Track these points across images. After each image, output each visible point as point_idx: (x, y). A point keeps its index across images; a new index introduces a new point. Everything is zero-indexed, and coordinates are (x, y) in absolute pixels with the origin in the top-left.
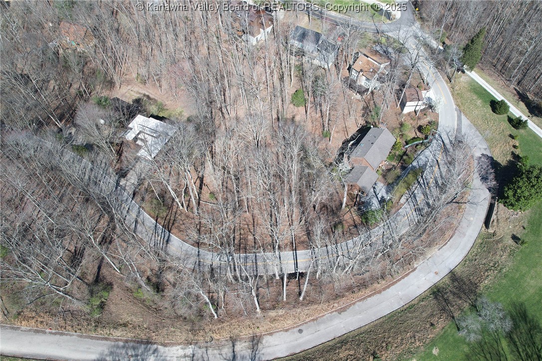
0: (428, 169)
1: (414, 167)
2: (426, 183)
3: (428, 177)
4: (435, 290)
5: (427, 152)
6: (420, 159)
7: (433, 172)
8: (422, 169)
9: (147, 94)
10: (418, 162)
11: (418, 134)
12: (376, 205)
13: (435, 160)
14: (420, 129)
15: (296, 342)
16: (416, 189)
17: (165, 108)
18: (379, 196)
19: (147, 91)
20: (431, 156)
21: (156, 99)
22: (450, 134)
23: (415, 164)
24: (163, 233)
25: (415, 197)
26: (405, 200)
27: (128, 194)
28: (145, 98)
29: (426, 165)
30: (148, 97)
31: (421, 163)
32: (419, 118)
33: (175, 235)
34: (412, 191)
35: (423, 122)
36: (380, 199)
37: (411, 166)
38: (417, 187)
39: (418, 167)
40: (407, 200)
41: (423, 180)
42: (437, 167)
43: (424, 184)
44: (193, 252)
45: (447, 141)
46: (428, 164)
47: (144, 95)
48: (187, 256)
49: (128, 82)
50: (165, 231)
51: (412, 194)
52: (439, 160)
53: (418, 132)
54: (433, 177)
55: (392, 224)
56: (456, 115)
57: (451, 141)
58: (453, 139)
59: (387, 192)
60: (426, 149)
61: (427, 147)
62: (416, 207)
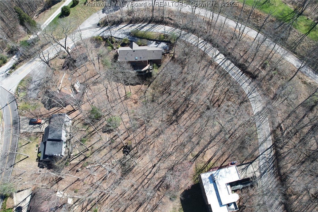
1: (129, 38)
2: (136, 29)
3: (132, 30)
6: (122, 37)
7: (127, 29)
8: (128, 34)
10: (124, 37)
13: (118, 31)
16: (142, 31)
22: (95, 31)
23: (126, 38)
31: (124, 35)
37: (129, 40)
39: (128, 36)
42: (123, 28)
45: (102, 30)
46: (123, 32)
52: (117, 29)
54: (131, 28)
57: (100, 29)
58: (99, 29)
59: (151, 44)
60: (113, 37)
61: (112, 37)
62: (153, 28)
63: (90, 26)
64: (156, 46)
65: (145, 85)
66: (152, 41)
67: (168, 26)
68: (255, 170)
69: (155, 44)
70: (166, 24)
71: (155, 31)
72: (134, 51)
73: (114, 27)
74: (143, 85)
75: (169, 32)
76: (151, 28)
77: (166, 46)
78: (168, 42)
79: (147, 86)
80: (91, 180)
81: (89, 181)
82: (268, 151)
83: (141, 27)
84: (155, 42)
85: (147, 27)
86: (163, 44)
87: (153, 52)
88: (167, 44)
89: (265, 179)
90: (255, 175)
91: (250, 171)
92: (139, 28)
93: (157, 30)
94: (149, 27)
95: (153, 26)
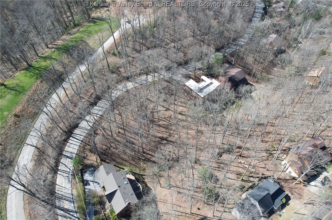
2: (72, 217)
16: (74, 206)
25: (70, 201)
26: (73, 193)
34: (75, 203)
36: (89, 182)
38: (75, 208)
40: (72, 195)
41: (75, 217)
43: (72, 215)
51: (73, 201)
59: (90, 190)
62: (64, 197)
64: (91, 183)
65: (144, 179)
66: (86, 190)
67: (56, 180)
69: (89, 185)
70: (53, 183)
71: (70, 192)
72: (120, 187)
74: (145, 181)
75: (67, 175)
76: (65, 199)
77: (88, 172)
78: (83, 172)
79: (144, 177)
80: (259, 163)
81: (261, 164)
85: (64, 206)
86: (87, 177)
87: (108, 173)
88: (86, 172)
92: (68, 216)
93: (66, 191)
94: (63, 202)
95: (60, 198)
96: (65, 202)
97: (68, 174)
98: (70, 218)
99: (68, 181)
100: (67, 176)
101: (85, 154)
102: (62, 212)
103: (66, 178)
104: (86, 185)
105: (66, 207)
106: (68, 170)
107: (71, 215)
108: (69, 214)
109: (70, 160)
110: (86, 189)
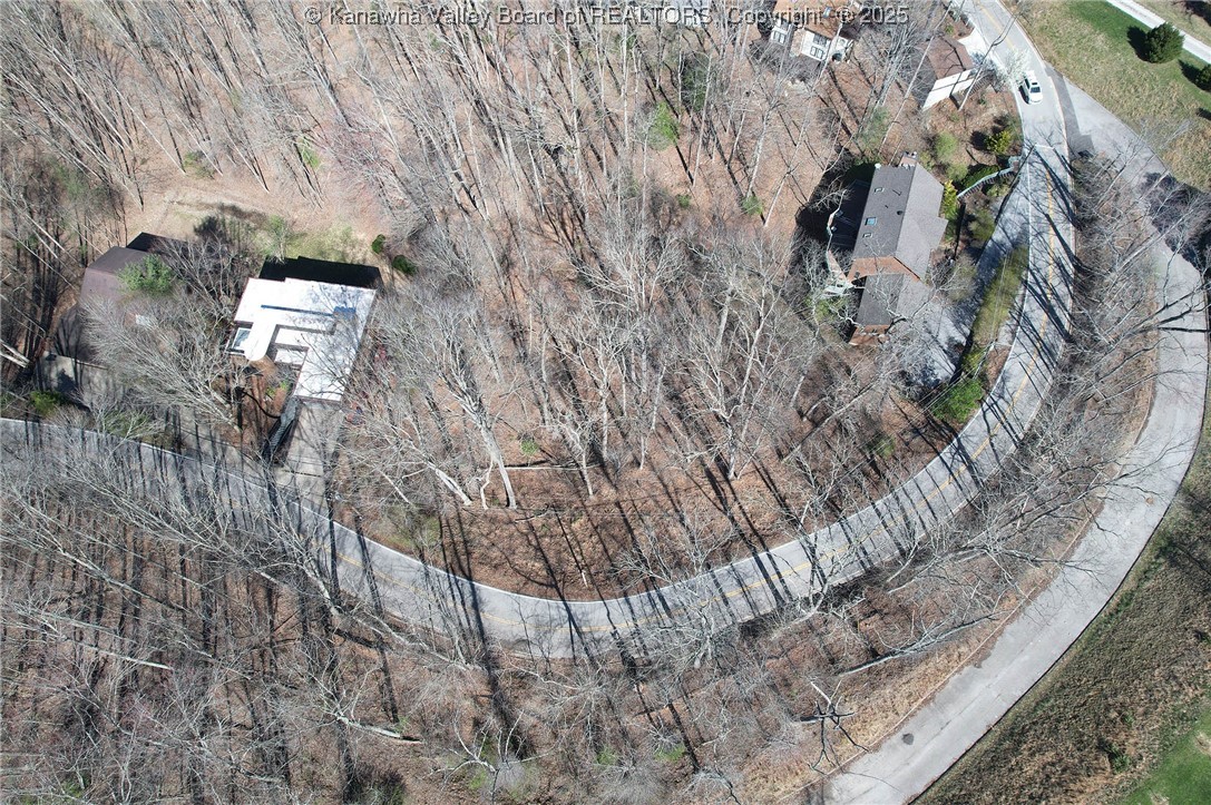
0: (1034, 243)
1: (1000, 245)
2: (1040, 280)
3: (1040, 264)
4: (1163, 543)
5: (1017, 200)
6: (1006, 221)
7: (1047, 246)
8: (1019, 246)
9: (228, 202)
10: (1003, 229)
11: (978, 155)
12: (944, 364)
13: (1042, 215)
14: (979, 141)
15: (908, 769)
16: (1023, 300)
17: (296, 230)
18: (943, 338)
19: (226, 196)
20: (1031, 207)
21: (261, 210)
22: (1054, 139)
23: (998, 236)
24: (455, 588)
25: (1027, 320)
26: (1009, 336)
27: (312, 508)
28: (228, 218)
29: (1025, 233)
30: (235, 210)
31: (1014, 231)
32: (967, 115)
33: (488, 582)
34: (1017, 308)
35: (983, 121)
36: (946, 347)
37: (990, 243)
38: (1024, 295)
39: (1009, 244)
40: (1013, 333)
41: (1033, 274)
42: (1052, 231)
43: (1038, 283)
44: (554, 612)
45: (1054, 162)
46: (1031, 230)
47: (223, 208)
48: (545, 628)
49: (162, 181)
50: (457, 581)
51: (1020, 315)
52: (1051, 213)
53: (974, 151)
54: (1051, 262)
55: (999, 403)
56: (1052, 86)
57: (1061, 158)
58: (1065, 152)
59: (957, 324)
60: (1011, 191)
61: (1013, 187)
62: (1038, 345)
63: (1083, 129)
66: (966, 330)
68: (300, 478)
69: (951, 339)
71: (1016, 348)
73: (1063, 206)
75: (1000, 402)
76: (1039, 339)
77: (933, 378)
82: (329, 558)
83: (1053, 302)
84: (963, 340)
86: (943, 369)
88: (938, 384)
89: (256, 491)
90: (287, 468)
91: (305, 460)
92: (1047, 291)
93: (1024, 357)
94: (1045, 334)
95: (1047, 351)
96: (1042, 331)
97: (996, 403)
98: (1045, 282)
99: (1007, 384)
100: (1001, 400)
101: (907, 444)
102: (1058, 312)
103: (1007, 396)
104: (959, 345)
105: (1045, 317)
106: (990, 416)
107: (1040, 287)
108: (1045, 296)
109: (969, 449)
110: (964, 334)
